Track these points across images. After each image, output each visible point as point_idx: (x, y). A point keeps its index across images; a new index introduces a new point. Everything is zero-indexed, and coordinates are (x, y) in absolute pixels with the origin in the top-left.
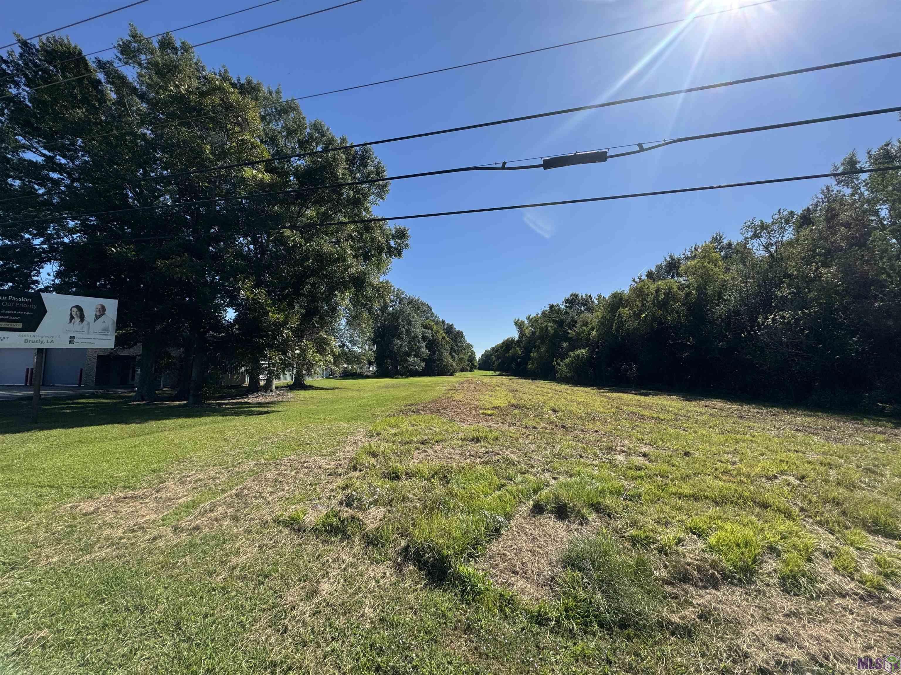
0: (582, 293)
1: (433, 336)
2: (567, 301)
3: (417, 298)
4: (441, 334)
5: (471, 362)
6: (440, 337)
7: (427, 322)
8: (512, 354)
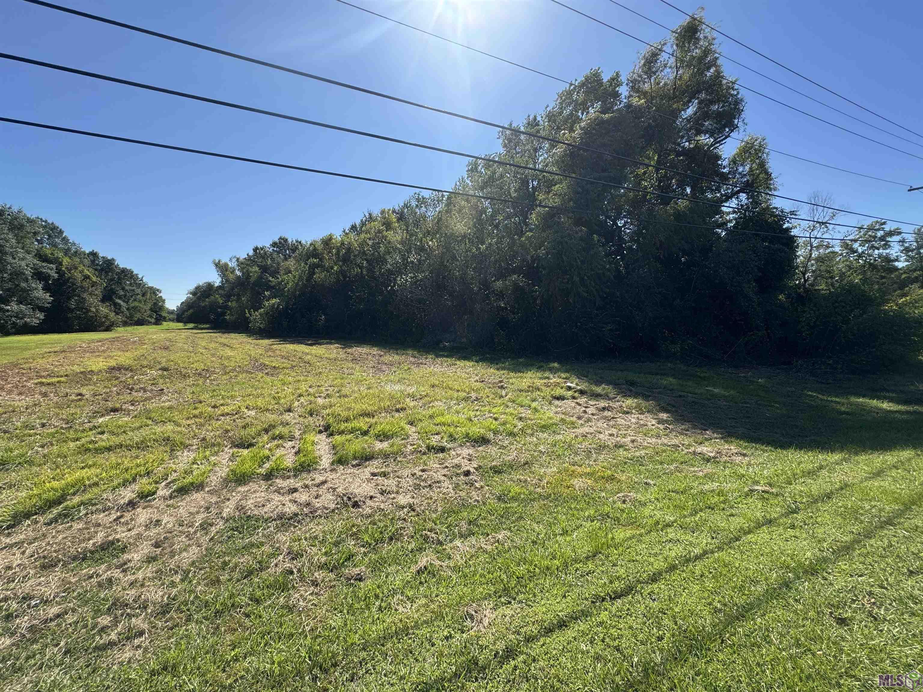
1: (59, 272)
2: (274, 244)
3: (15, 209)
4: (81, 272)
6: (78, 276)
7: (49, 252)
8: (210, 302)
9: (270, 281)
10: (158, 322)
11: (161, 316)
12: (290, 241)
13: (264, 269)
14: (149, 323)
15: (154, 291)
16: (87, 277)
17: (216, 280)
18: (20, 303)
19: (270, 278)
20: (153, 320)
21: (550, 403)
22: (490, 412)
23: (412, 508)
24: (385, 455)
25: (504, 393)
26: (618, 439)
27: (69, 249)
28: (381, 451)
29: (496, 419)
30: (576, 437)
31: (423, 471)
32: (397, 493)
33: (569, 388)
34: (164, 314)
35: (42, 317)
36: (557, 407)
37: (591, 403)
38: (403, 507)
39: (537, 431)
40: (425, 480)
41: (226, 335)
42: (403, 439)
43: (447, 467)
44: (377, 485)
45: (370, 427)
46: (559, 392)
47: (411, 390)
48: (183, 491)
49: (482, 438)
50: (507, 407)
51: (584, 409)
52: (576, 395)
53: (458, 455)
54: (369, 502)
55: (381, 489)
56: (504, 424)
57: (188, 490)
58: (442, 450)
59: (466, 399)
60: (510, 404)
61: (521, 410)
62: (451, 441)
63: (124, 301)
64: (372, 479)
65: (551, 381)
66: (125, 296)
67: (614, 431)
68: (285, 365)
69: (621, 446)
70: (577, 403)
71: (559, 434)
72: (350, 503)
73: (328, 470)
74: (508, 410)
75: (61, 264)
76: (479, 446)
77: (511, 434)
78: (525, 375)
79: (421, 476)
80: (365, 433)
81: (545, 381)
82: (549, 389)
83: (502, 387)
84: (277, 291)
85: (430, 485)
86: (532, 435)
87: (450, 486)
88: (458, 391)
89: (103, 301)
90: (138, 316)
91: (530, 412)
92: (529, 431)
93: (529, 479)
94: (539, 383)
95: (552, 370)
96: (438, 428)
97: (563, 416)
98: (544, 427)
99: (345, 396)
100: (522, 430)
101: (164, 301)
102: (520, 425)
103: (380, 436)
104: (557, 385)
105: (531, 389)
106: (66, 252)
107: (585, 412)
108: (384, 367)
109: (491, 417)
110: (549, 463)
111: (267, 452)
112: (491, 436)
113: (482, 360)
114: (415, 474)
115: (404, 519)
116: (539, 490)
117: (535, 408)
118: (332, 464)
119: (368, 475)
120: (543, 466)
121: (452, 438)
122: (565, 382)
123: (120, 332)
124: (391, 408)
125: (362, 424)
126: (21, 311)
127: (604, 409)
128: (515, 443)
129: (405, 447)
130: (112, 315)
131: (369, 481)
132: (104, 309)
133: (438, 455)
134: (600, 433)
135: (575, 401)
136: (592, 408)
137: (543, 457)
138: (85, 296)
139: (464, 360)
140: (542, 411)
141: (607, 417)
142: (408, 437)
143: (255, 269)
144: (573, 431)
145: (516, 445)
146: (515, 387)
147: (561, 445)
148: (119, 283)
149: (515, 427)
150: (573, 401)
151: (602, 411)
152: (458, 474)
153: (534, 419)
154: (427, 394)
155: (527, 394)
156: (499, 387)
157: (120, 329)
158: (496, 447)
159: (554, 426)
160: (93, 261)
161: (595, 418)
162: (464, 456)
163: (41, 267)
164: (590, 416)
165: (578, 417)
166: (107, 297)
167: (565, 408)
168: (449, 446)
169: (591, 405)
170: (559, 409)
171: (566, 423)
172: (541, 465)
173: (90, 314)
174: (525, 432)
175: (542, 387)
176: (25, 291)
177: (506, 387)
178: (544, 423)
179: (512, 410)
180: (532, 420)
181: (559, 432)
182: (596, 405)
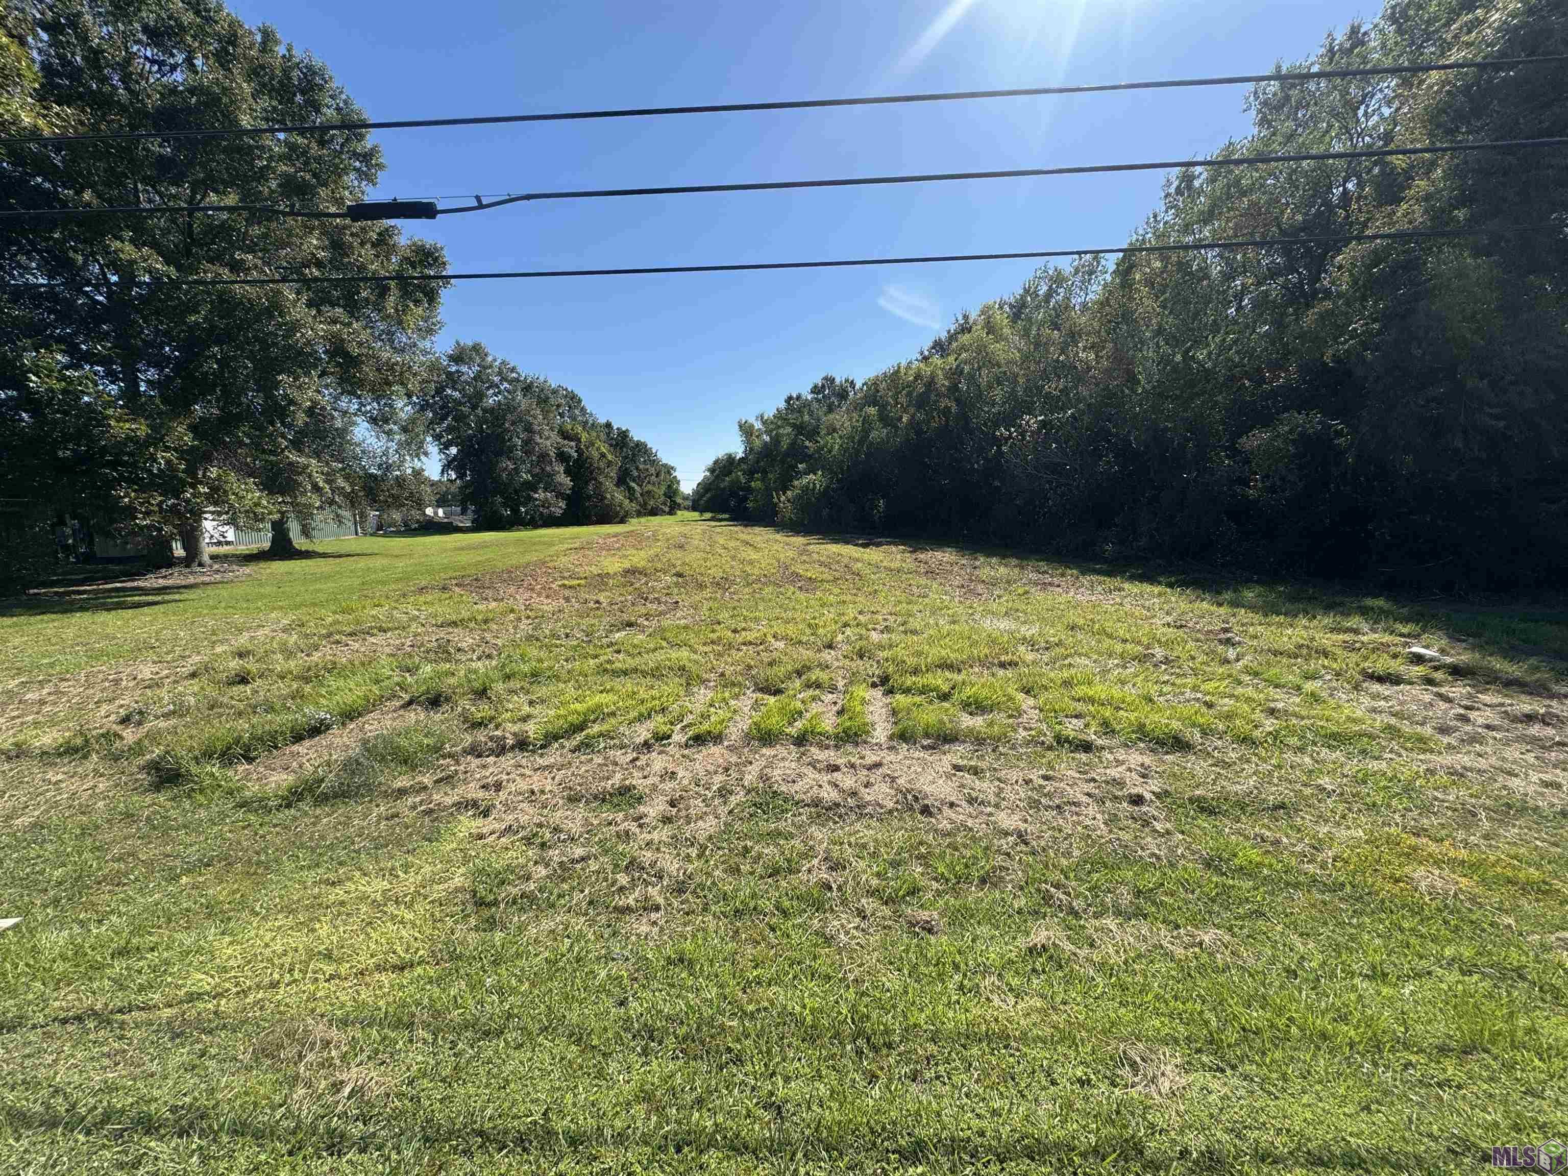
0: (840, 378)
1: (578, 450)
2: (815, 390)
3: (542, 379)
5: (670, 497)
6: (596, 454)
7: (569, 427)
8: (732, 482)
9: (807, 447)
10: (671, 513)
11: (675, 502)
12: (838, 381)
13: (800, 429)
14: (663, 513)
15: (669, 469)
16: (603, 455)
17: (739, 450)
18: (546, 490)
19: (807, 443)
20: (667, 509)
21: (1357, 688)
22: (1195, 689)
23: (1022, 838)
24: (977, 739)
25: (1231, 654)
27: (586, 422)
28: (971, 730)
29: (1210, 705)
30: (1431, 772)
31: (1046, 778)
32: (997, 806)
33: (1418, 659)
34: (679, 500)
35: (564, 506)
36: (1376, 697)
37: (1487, 698)
38: (1007, 834)
39: (1314, 743)
40: (1049, 796)
41: (749, 529)
42: (1010, 717)
43: (1094, 780)
44: (963, 786)
45: (953, 689)
46: (1384, 664)
47: (1029, 631)
49: (1175, 738)
50: (1240, 683)
51: (1462, 711)
52: (1439, 675)
53: (1119, 763)
54: (947, 811)
55: (969, 794)
56: (1229, 717)
57: (705, 740)
58: (1087, 747)
59: (1142, 659)
60: (1247, 678)
61: (1275, 693)
62: (1106, 734)
63: (638, 484)
64: (955, 775)
65: (1365, 639)
66: (639, 476)
68: (824, 576)
70: (1439, 695)
71: (1376, 759)
72: (917, 806)
73: (884, 746)
74: (1239, 690)
75: (580, 440)
76: (1167, 753)
77: (1245, 740)
78: (1289, 619)
79: (1042, 786)
80: (945, 697)
81: (1347, 637)
82: (1354, 657)
83: (1228, 642)
84: (814, 462)
85: (1058, 807)
86: (1301, 749)
87: (1099, 816)
88: (1125, 641)
89: (618, 484)
90: (651, 503)
91: (1298, 700)
92: (1293, 741)
93: (1285, 840)
94: (1327, 640)
95: (1368, 614)
96: (1080, 707)
97: (1393, 721)
98: (1334, 736)
99: (914, 632)
100: (1275, 735)
101: (678, 482)
102: (1270, 724)
103: (969, 705)
105: (1304, 651)
106: (585, 425)
107: (1464, 719)
108: (980, 588)
109: (1197, 700)
110: (1344, 817)
111: (799, 705)
112: (1195, 736)
113: (1184, 584)
114: (1031, 780)
115: (1008, 854)
116: (1311, 868)
117: (1313, 694)
118: (891, 738)
119: (948, 767)
120: (1326, 821)
121: (1107, 728)
122: (1406, 644)
123: (635, 524)
124: (990, 660)
125: (940, 680)
126: (547, 499)
127: (1530, 718)
128: (1254, 759)
129: (1015, 730)
130: (627, 502)
131: (949, 776)
132: (619, 496)
133: (1077, 756)
134: (1511, 774)
135: (1435, 689)
136: (1488, 712)
137: (1329, 801)
138: (601, 479)
139: (1140, 582)
140: (1332, 703)
141: (1541, 740)
142: (1020, 715)
143: (789, 430)
144: (1422, 757)
145: (1257, 765)
146: (1262, 644)
147: (1382, 784)
148: (633, 461)
149: (1256, 727)
150: (1427, 690)
151: (1521, 722)
152: (1116, 798)
153: (1308, 718)
154: (1060, 641)
155: (1293, 661)
156: (1220, 641)
157: (634, 521)
158: (1205, 761)
159: (1365, 739)
160: (608, 434)
161: (1498, 736)
162: (1132, 766)
163: (564, 446)
164: (1480, 730)
165: (1439, 728)
166: (622, 480)
167: (1401, 703)
168: (1100, 742)
169: (1486, 705)
170: (1382, 703)
171: (1400, 737)
172: (1320, 817)
173: (606, 502)
174: (1281, 742)
175: (1339, 651)
176: (550, 475)
177: (1239, 643)
178: (1335, 729)
179: (1250, 691)
180: (1303, 718)
181: (1377, 754)
182: (1502, 705)
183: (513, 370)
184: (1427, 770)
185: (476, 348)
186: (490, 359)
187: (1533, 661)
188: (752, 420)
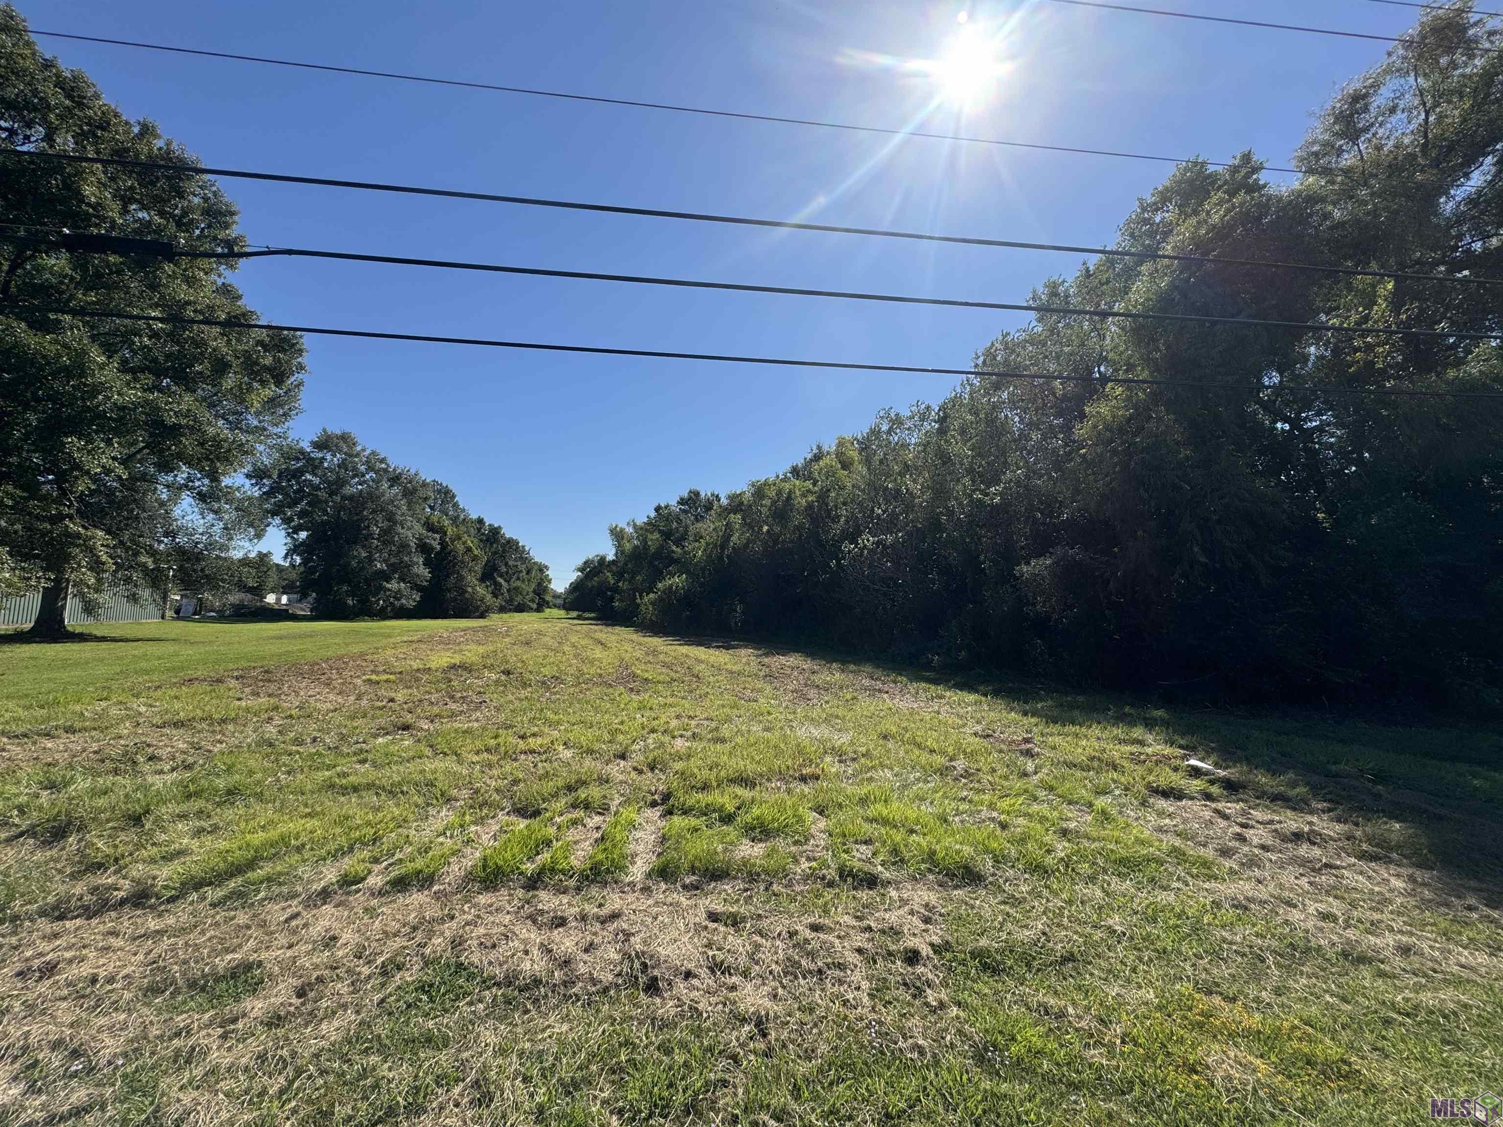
0: (705, 492)
1: (443, 543)
2: (682, 502)
3: (413, 472)
4: (464, 543)
5: (539, 595)
6: (460, 548)
7: (436, 519)
8: (599, 583)
9: (673, 552)
10: (539, 610)
11: (544, 599)
13: (668, 535)
14: (530, 610)
15: (542, 569)
16: (469, 549)
17: (610, 553)
18: (402, 579)
19: (674, 548)
20: (535, 606)
21: (1144, 803)
22: (992, 806)
23: (761, 1025)
24: (750, 873)
25: (1030, 766)
26: (1351, 934)
27: (457, 517)
28: (745, 862)
29: (1004, 826)
30: (1217, 904)
31: (815, 928)
32: (745, 974)
33: (1196, 772)
34: (548, 598)
35: (418, 599)
36: (1161, 814)
37: (1257, 814)
38: (744, 1020)
39: (1105, 871)
40: (812, 955)
41: (610, 629)
42: (796, 843)
43: (869, 929)
44: (709, 946)
45: (739, 808)
46: (1167, 778)
47: (842, 740)
48: (401, 884)
49: (966, 867)
50: (1035, 799)
51: (1238, 829)
52: (1215, 790)
53: (904, 902)
54: (681, 987)
55: (714, 956)
56: (1023, 840)
57: (409, 884)
58: (871, 881)
59: (943, 772)
60: (1042, 794)
61: (1069, 812)
62: (894, 864)
63: (505, 580)
64: (706, 927)
65: (1149, 750)
66: (507, 572)
67: (1336, 907)
68: (661, 678)
69: (1362, 959)
70: (1217, 811)
71: (1165, 888)
72: (642, 980)
73: (639, 886)
74: (1035, 808)
75: (445, 533)
76: (956, 887)
77: (1038, 869)
78: (1084, 730)
79: (807, 941)
80: (728, 819)
81: (1134, 749)
82: (1140, 770)
83: (1029, 753)
84: (682, 565)
85: (820, 971)
86: (1092, 879)
87: (865, 985)
88: (932, 751)
89: (482, 580)
90: (519, 599)
91: (1089, 818)
92: (1084, 868)
93: (1071, 1010)
94: (1117, 752)
95: (1150, 724)
96: (868, 829)
97: (1178, 842)
98: (1122, 861)
99: (723, 741)
100: (1066, 862)
101: (550, 581)
102: (1062, 848)
103: (753, 829)
104: (1160, 761)
105: (1096, 764)
106: (455, 520)
107: (1241, 838)
108: (812, 693)
109: (993, 819)
110: (1134, 970)
112: (986, 865)
113: (996, 693)
114: (796, 933)
115: (735, 1058)
116: (1096, 1055)
117: (1104, 812)
118: (649, 875)
119: (701, 917)
120: (1116, 977)
121: (897, 858)
122: (1184, 757)
123: (495, 620)
124: (791, 772)
125: (725, 800)
126: (399, 590)
127: (1297, 837)
128: (1046, 893)
129: (796, 861)
130: (489, 597)
131: (700, 929)
132: (481, 590)
133: (859, 894)
134: (1290, 904)
135: (1214, 805)
136: (1261, 831)
137: (1119, 948)
138: (464, 573)
139: (961, 690)
140: (1121, 820)
141: (1310, 862)
142: (807, 840)
143: (656, 536)
144: (1206, 885)
145: (1048, 900)
146: (1059, 756)
147: (1171, 922)
148: (503, 557)
149: (1049, 851)
150: (1206, 806)
151: (1291, 841)
152: (890, 954)
153: (1099, 839)
154: (868, 751)
155: (1085, 774)
156: (1021, 752)
157: (495, 616)
158: (995, 897)
159: (1154, 865)
160: (479, 530)
161: (1273, 858)
162: (916, 908)
163: (428, 537)
164: (1256, 851)
165: (1220, 850)
166: (488, 575)
167: (1185, 821)
168: (887, 875)
169: (1258, 822)
170: (1167, 821)
171: (1186, 861)
172: (1110, 971)
173: (467, 595)
174: (1073, 870)
175: (1125, 763)
176: (408, 566)
177: (1038, 754)
178: (1124, 853)
179: (1044, 809)
180: (1094, 840)
181: (1165, 883)
182: (1271, 822)
183: (382, 461)
184: (1213, 902)
185: (345, 438)
186: (359, 448)
187: (1291, 775)
188: (622, 524)
